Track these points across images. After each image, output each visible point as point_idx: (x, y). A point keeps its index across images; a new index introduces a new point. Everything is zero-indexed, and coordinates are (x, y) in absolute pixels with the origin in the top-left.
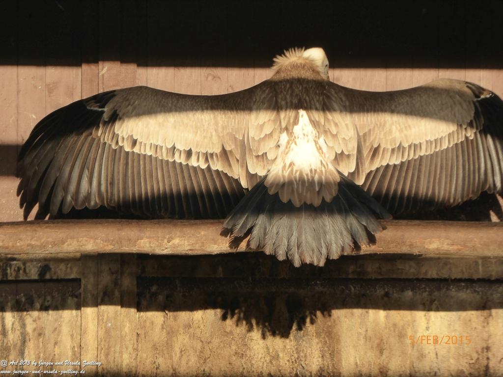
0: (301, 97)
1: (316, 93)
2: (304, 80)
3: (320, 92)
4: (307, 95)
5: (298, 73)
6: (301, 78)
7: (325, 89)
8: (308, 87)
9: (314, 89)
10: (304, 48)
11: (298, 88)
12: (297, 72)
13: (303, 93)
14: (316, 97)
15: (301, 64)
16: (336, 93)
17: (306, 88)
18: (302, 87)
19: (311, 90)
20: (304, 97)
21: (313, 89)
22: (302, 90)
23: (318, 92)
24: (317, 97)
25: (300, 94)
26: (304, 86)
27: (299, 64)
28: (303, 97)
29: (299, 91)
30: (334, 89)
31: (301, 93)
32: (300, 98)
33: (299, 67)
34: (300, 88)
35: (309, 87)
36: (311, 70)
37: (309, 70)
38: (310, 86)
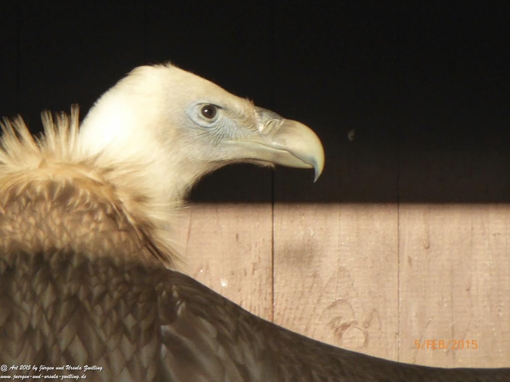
0: (50, 343)
1: (120, 328)
2: (66, 257)
3: (144, 325)
4: (81, 334)
5: (38, 226)
6: (53, 250)
7: (171, 317)
8: (82, 296)
9: (117, 307)
10: (75, 117)
11: (35, 298)
12: (32, 221)
13: (58, 324)
14: (119, 347)
15: (51, 186)
16: (221, 339)
17: (73, 298)
18: (57, 291)
19: (99, 309)
20: (63, 344)
21: (108, 304)
22: (56, 304)
23: (130, 321)
24: (128, 347)
25: (46, 329)
26: (66, 288)
27: (38, 189)
28: (56, 341)
29: (42, 310)
30: (215, 321)
31: (51, 324)
32: (44, 348)
33: (40, 198)
34: (48, 299)
35: (89, 296)
36: (100, 216)
37: (92, 213)
38: (96, 291)
